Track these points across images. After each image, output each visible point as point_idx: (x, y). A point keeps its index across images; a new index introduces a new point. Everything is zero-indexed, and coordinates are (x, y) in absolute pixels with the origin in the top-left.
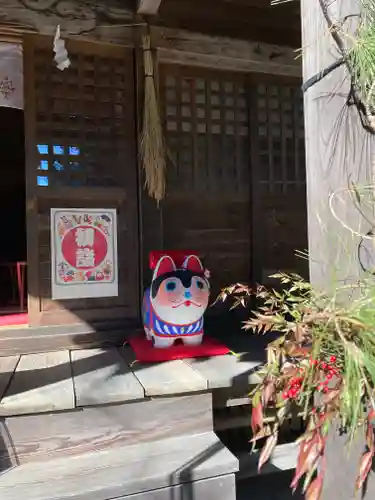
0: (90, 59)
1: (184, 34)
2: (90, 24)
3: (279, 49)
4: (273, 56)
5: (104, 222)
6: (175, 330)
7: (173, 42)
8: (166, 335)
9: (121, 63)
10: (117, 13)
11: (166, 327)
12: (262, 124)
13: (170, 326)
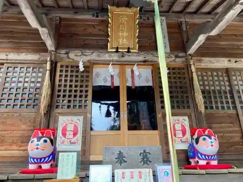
0: (174, 69)
1: (203, 58)
2: (173, 59)
3: (238, 60)
4: (236, 62)
5: (185, 121)
6: (207, 157)
7: (200, 61)
8: (204, 160)
9: (184, 69)
10: (181, 54)
11: (203, 156)
12: (236, 85)
13: (205, 156)
